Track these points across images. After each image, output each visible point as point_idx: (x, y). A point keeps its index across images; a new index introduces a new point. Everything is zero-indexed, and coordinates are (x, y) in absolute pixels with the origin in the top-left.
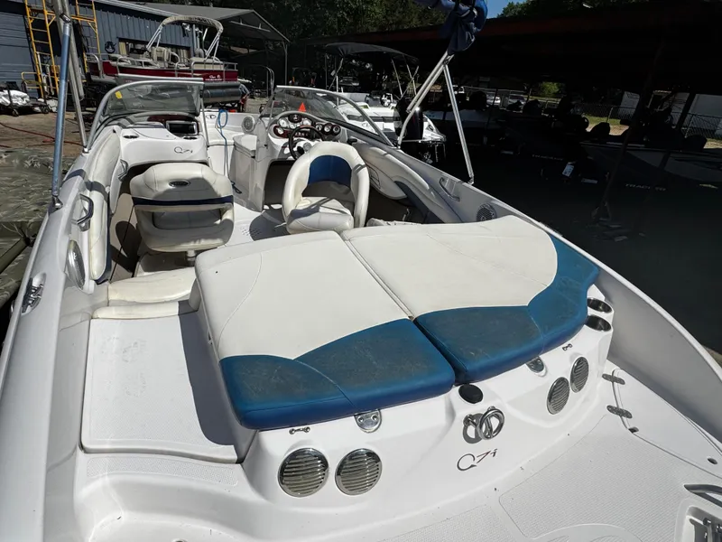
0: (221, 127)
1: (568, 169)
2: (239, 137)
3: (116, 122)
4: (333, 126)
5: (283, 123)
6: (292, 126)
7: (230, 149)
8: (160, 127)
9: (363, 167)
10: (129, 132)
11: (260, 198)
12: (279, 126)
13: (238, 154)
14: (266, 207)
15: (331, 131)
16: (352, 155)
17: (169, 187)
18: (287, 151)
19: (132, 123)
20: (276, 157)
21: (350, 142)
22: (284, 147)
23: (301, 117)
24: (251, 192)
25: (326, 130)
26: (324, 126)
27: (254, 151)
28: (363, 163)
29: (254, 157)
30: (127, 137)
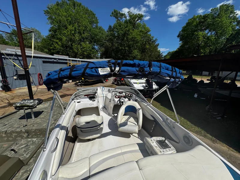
0: (103, 91)
1: (196, 96)
2: (107, 94)
3: (76, 98)
4: (131, 94)
5: (118, 94)
6: (120, 95)
7: (105, 98)
8: (87, 98)
9: (140, 109)
10: (78, 101)
11: (111, 112)
12: (117, 95)
13: (106, 99)
14: (113, 115)
15: (130, 96)
16: (137, 105)
17: (84, 123)
18: (119, 102)
19: (80, 97)
20: (116, 104)
21: (136, 101)
22: (118, 101)
23: (122, 92)
24: (109, 108)
25: (129, 95)
26: (128, 94)
27: (110, 99)
28: (140, 108)
29: (110, 101)
30: (78, 102)
